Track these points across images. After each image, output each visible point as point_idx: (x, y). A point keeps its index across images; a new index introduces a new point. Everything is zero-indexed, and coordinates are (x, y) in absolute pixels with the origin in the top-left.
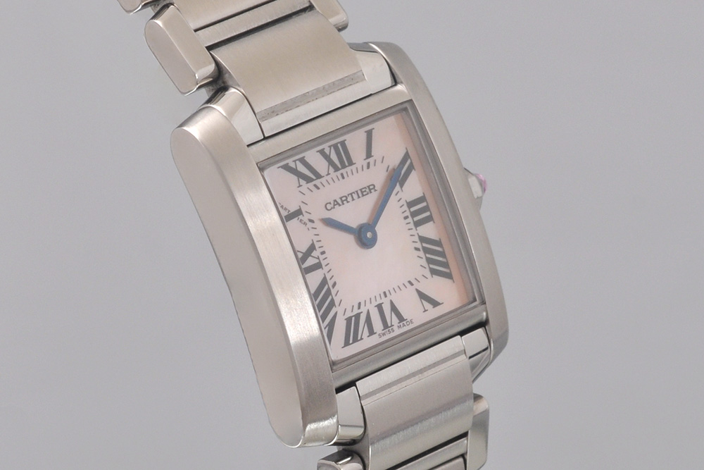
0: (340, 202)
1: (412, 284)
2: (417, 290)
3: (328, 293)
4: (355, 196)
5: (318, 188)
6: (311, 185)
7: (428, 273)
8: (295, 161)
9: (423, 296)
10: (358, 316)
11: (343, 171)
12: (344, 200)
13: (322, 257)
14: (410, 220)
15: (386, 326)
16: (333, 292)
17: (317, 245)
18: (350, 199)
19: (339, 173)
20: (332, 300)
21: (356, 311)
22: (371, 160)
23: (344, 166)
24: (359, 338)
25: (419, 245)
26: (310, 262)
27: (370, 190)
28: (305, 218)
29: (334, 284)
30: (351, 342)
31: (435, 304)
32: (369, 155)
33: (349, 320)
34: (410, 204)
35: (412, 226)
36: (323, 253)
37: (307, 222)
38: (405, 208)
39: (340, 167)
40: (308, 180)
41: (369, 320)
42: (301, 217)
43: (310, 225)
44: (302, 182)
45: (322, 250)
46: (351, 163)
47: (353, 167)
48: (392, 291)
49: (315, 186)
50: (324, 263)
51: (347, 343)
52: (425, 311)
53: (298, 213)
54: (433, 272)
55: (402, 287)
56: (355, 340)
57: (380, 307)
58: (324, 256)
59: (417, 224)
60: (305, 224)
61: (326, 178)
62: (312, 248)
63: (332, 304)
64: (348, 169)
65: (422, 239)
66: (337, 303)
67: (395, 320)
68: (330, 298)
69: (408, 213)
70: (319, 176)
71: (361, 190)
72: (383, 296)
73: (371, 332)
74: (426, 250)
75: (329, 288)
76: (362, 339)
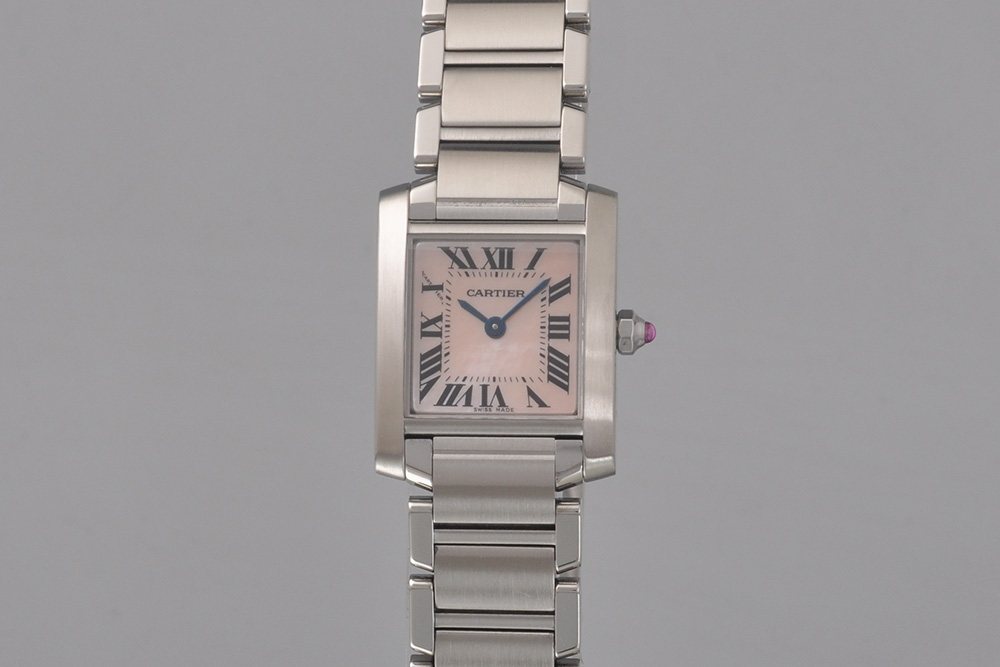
0: (484, 293)
1: (524, 380)
2: (528, 387)
3: (439, 358)
4: (501, 294)
5: (468, 275)
6: (462, 271)
7: (545, 378)
8: (457, 248)
9: (531, 393)
10: (459, 387)
11: (500, 271)
12: (489, 293)
13: (444, 329)
14: (546, 330)
15: (484, 403)
16: (444, 359)
17: (444, 318)
18: (495, 294)
19: (494, 271)
20: (440, 366)
21: (460, 382)
22: (531, 272)
23: (502, 267)
24: (454, 403)
25: (546, 353)
26: (432, 328)
27: (518, 294)
28: (444, 294)
29: (448, 354)
30: (445, 403)
31: (542, 404)
32: (531, 266)
33: (449, 387)
34: (551, 319)
35: (546, 336)
36: (448, 326)
37: (444, 297)
38: (546, 320)
39: (498, 266)
40: (462, 266)
41: (469, 393)
42: (440, 292)
43: (446, 300)
44: (455, 265)
45: (447, 323)
46: (510, 267)
47: (511, 272)
48: (503, 380)
49: (466, 273)
50: (444, 334)
51: (440, 403)
52: (529, 406)
53: (440, 287)
54: (550, 378)
55: (514, 379)
56: (450, 404)
57: (485, 388)
58: (448, 329)
59: (551, 336)
60: (442, 298)
61: (479, 270)
62: (440, 318)
63: (439, 368)
64: (505, 272)
65: (551, 349)
66: (444, 368)
67: (496, 402)
68: (438, 363)
69: (547, 325)
70: (473, 266)
71: (509, 291)
72: (492, 379)
73: (468, 403)
74: (550, 359)
75: (440, 355)
76: (456, 405)
